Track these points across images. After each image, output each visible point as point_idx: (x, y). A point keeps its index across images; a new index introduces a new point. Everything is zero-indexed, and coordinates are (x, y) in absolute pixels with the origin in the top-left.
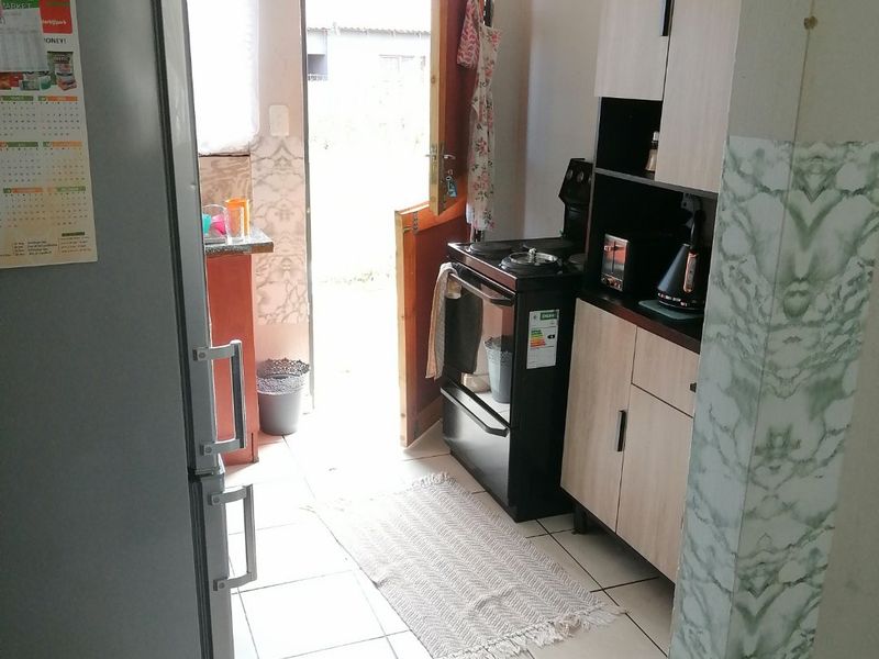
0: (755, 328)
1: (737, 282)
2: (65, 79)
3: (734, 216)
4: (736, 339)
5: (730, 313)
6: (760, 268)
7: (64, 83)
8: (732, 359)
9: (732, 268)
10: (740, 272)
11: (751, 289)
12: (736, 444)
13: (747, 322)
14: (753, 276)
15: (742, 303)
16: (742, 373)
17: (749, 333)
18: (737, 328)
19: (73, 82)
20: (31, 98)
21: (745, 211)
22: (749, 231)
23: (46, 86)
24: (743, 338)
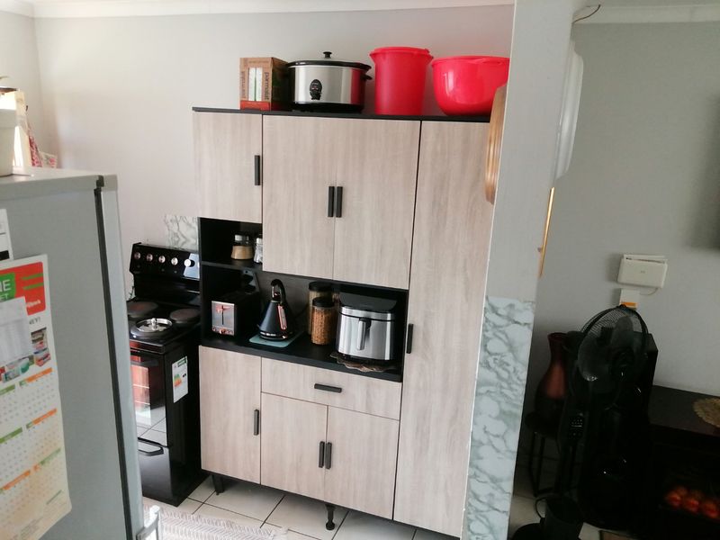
0: (514, 386)
1: (500, 366)
2: (41, 355)
3: (494, 334)
4: (501, 393)
5: (496, 380)
6: (516, 359)
7: (40, 360)
8: (499, 402)
9: (495, 359)
10: (501, 361)
11: (511, 369)
12: (505, 441)
13: (509, 384)
14: (511, 362)
15: (505, 375)
16: (506, 408)
17: (511, 389)
18: (501, 387)
19: (47, 356)
20: (12, 388)
21: (504, 333)
22: (506, 341)
23: (24, 370)
24: (507, 392)
